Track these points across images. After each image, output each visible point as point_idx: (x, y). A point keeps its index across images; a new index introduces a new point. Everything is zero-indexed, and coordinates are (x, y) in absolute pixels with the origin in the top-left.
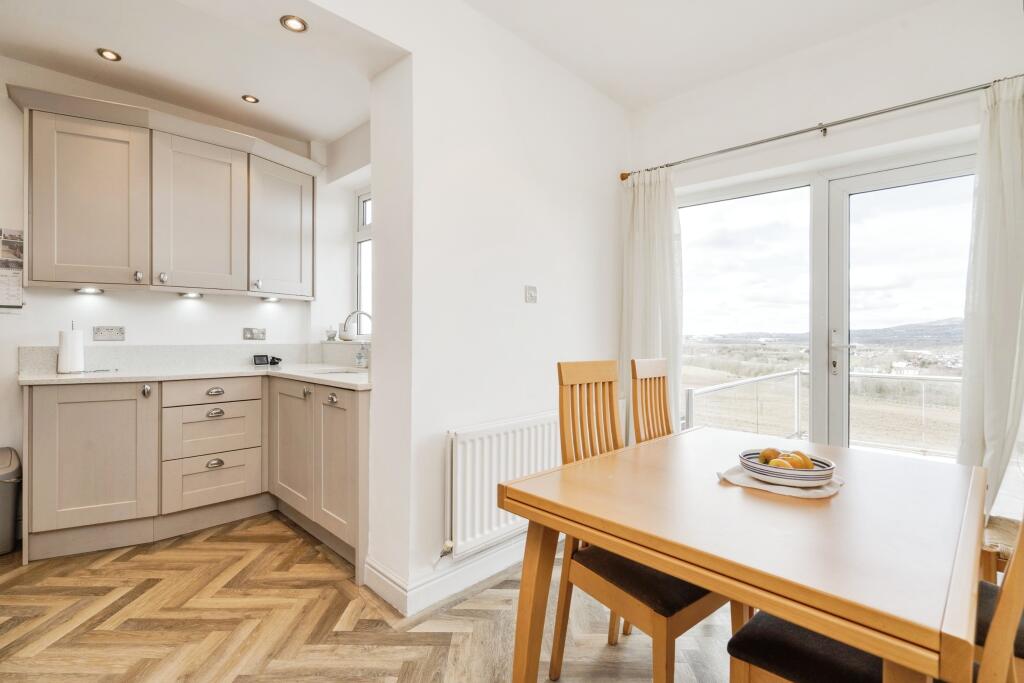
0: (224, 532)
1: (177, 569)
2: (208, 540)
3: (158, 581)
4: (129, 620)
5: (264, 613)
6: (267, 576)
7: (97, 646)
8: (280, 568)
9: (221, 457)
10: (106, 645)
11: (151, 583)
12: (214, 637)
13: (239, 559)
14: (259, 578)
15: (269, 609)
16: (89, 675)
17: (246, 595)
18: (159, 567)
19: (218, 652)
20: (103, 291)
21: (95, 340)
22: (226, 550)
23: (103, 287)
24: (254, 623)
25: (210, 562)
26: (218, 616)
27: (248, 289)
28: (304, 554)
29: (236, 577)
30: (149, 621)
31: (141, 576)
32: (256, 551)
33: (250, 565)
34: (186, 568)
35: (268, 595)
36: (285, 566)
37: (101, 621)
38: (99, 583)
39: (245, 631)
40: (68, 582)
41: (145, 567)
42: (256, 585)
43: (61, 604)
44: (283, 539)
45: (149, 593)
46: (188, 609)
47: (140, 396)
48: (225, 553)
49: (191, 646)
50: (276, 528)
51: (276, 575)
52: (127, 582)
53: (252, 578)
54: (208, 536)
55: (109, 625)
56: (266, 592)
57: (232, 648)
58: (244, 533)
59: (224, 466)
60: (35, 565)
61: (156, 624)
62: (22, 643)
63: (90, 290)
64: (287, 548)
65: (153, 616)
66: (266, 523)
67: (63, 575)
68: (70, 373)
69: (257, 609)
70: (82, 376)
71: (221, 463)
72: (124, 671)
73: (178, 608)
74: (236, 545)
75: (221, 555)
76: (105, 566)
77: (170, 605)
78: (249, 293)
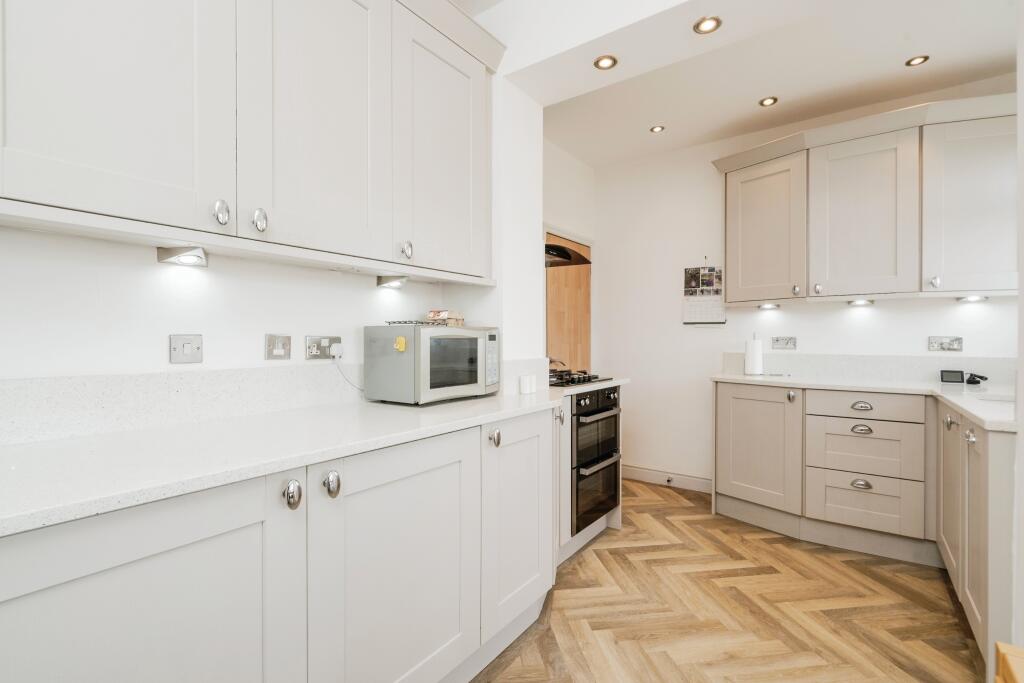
0: (867, 562)
1: (800, 573)
2: (848, 563)
3: (776, 571)
4: (735, 588)
5: (836, 660)
6: (874, 630)
7: (704, 591)
8: (895, 632)
9: (871, 480)
10: (709, 595)
11: (771, 570)
12: (776, 645)
13: (860, 596)
14: (863, 626)
15: (845, 661)
16: (685, 606)
17: (835, 632)
18: (786, 561)
19: (767, 659)
20: (778, 306)
21: (773, 348)
22: (857, 582)
23: (778, 302)
24: (817, 661)
25: (832, 582)
26: (793, 631)
27: (921, 290)
28: (942, 637)
29: (842, 610)
30: (745, 597)
31: (768, 561)
32: (886, 599)
33: (865, 608)
34: (805, 574)
35: (856, 648)
36: (904, 634)
37: (719, 577)
38: (738, 550)
39: (804, 661)
40: (725, 538)
41: (776, 556)
42: (853, 630)
43: (709, 550)
44: (930, 605)
45: (764, 577)
46: (777, 609)
47: (787, 400)
48: (851, 583)
49: (755, 638)
50: (933, 590)
51: (885, 636)
52: (756, 559)
53: (856, 621)
54: (849, 559)
55: (720, 583)
56: (859, 644)
57: (783, 666)
58: (888, 575)
59: (870, 490)
60: (718, 517)
61: (747, 603)
62: (673, 561)
63: (768, 306)
64: (927, 617)
65: (750, 596)
66: (925, 579)
67: (726, 532)
68: (751, 375)
69: (834, 653)
70: (760, 378)
71: (868, 486)
72: (702, 619)
73: (770, 602)
74: (869, 582)
75: (845, 582)
76: (754, 540)
77: (767, 596)
78: (921, 295)
